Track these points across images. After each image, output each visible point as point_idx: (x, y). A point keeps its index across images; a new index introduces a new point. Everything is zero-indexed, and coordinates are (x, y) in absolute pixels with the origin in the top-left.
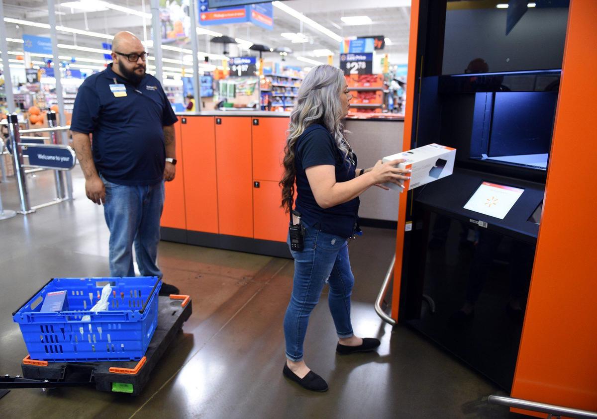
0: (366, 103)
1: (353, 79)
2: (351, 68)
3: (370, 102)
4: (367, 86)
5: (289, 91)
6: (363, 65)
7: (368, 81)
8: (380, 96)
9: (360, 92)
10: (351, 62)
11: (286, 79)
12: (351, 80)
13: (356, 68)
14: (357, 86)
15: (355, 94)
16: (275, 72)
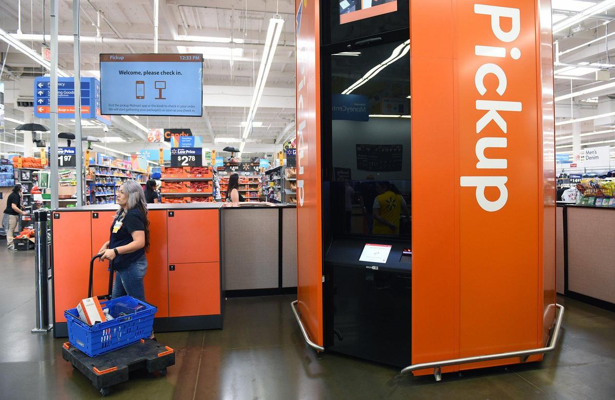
0: (199, 192)
1: (186, 170)
2: (182, 161)
3: (203, 191)
4: (199, 177)
5: (109, 180)
6: (193, 159)
7: (200, 173)
8: (211, 185)
9: (193, 182)
10: (182, 156)
11: (106, 168)
12: (184, 171)
13: (186, 161)
14: (190, 177)
15: (189, 184)
16: (98, 163)
